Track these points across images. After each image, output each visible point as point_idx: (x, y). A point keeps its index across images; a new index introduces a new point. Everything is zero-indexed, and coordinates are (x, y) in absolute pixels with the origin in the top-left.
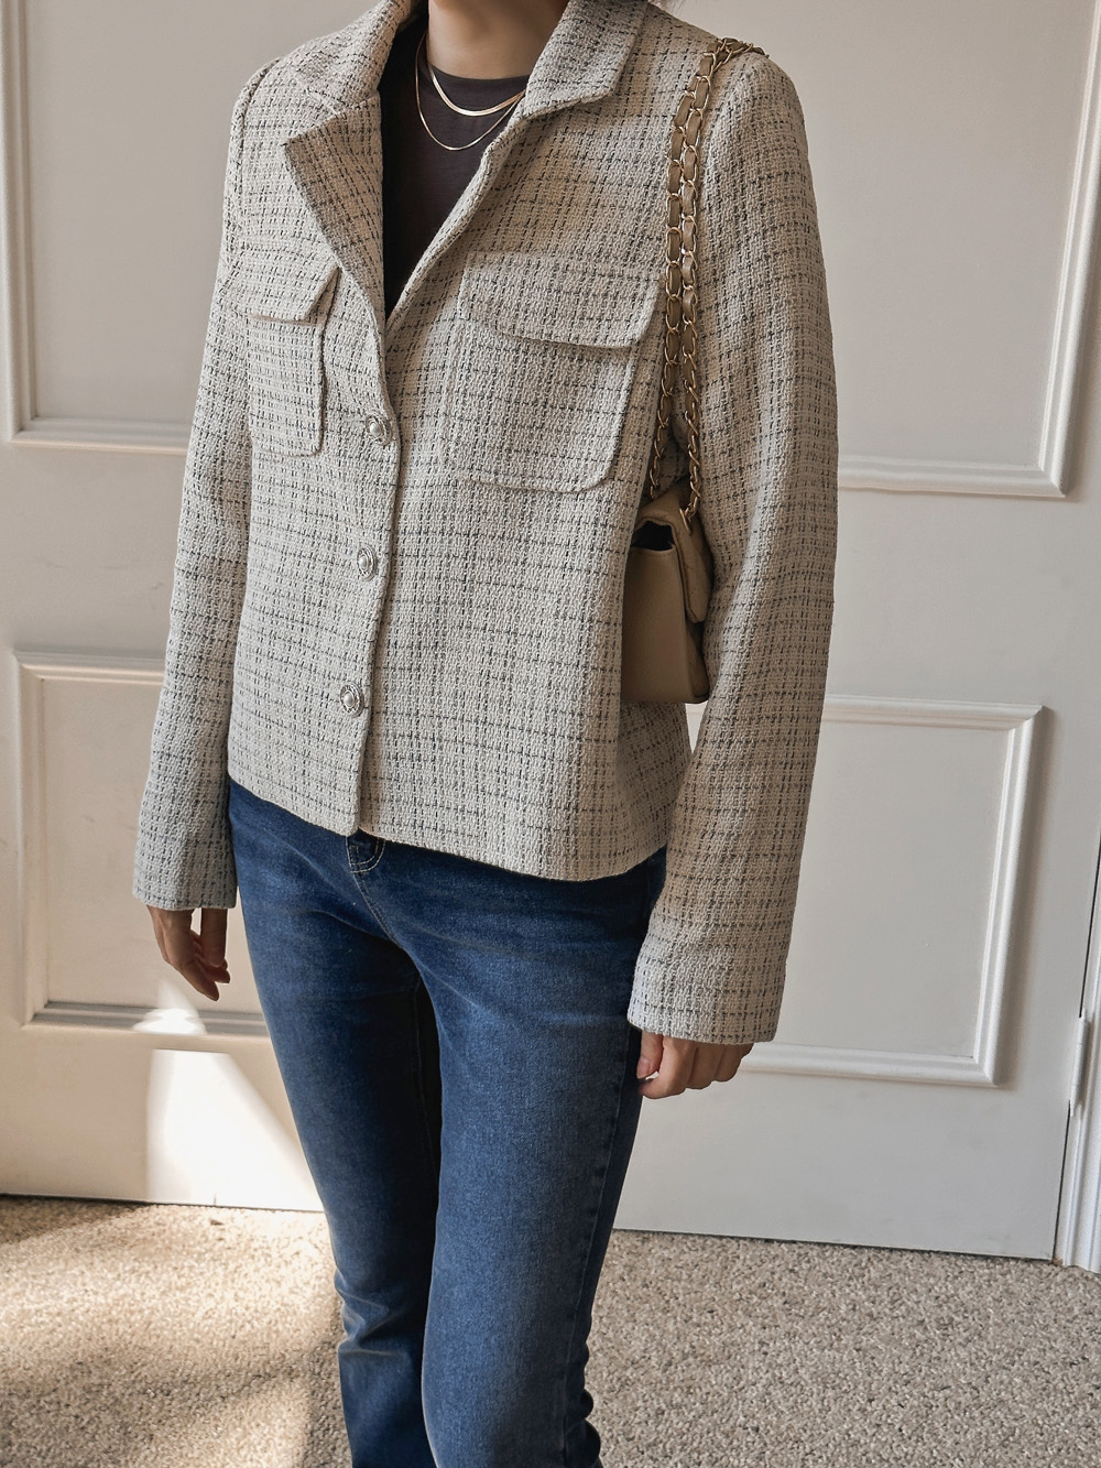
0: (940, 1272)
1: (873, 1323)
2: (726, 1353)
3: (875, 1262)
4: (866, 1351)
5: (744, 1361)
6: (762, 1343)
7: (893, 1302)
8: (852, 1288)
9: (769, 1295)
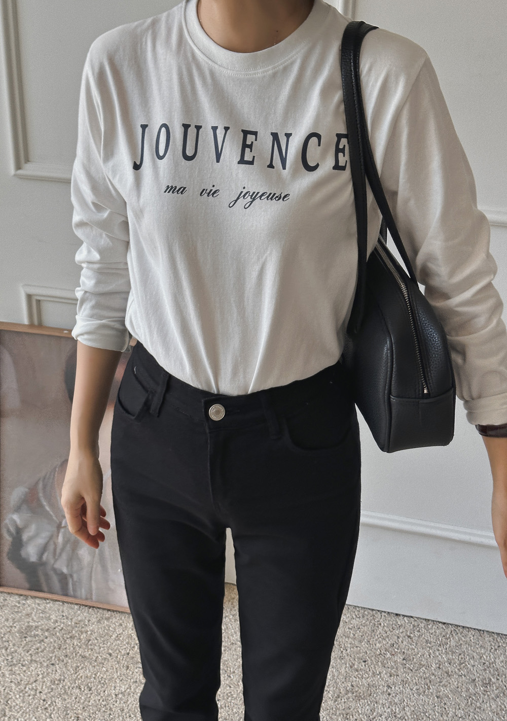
0: (488, 645)
1: (448, 678)
2: (369, 691)
3: (454, 635)
4: (442, 698)
5: (377, 698)
6: (389, 687)
7: (461, 664)
8: (440, 652)
9: (396, 652)
